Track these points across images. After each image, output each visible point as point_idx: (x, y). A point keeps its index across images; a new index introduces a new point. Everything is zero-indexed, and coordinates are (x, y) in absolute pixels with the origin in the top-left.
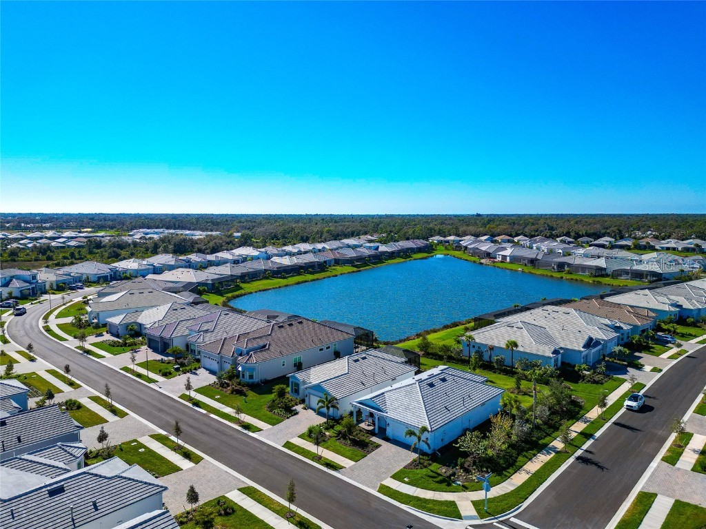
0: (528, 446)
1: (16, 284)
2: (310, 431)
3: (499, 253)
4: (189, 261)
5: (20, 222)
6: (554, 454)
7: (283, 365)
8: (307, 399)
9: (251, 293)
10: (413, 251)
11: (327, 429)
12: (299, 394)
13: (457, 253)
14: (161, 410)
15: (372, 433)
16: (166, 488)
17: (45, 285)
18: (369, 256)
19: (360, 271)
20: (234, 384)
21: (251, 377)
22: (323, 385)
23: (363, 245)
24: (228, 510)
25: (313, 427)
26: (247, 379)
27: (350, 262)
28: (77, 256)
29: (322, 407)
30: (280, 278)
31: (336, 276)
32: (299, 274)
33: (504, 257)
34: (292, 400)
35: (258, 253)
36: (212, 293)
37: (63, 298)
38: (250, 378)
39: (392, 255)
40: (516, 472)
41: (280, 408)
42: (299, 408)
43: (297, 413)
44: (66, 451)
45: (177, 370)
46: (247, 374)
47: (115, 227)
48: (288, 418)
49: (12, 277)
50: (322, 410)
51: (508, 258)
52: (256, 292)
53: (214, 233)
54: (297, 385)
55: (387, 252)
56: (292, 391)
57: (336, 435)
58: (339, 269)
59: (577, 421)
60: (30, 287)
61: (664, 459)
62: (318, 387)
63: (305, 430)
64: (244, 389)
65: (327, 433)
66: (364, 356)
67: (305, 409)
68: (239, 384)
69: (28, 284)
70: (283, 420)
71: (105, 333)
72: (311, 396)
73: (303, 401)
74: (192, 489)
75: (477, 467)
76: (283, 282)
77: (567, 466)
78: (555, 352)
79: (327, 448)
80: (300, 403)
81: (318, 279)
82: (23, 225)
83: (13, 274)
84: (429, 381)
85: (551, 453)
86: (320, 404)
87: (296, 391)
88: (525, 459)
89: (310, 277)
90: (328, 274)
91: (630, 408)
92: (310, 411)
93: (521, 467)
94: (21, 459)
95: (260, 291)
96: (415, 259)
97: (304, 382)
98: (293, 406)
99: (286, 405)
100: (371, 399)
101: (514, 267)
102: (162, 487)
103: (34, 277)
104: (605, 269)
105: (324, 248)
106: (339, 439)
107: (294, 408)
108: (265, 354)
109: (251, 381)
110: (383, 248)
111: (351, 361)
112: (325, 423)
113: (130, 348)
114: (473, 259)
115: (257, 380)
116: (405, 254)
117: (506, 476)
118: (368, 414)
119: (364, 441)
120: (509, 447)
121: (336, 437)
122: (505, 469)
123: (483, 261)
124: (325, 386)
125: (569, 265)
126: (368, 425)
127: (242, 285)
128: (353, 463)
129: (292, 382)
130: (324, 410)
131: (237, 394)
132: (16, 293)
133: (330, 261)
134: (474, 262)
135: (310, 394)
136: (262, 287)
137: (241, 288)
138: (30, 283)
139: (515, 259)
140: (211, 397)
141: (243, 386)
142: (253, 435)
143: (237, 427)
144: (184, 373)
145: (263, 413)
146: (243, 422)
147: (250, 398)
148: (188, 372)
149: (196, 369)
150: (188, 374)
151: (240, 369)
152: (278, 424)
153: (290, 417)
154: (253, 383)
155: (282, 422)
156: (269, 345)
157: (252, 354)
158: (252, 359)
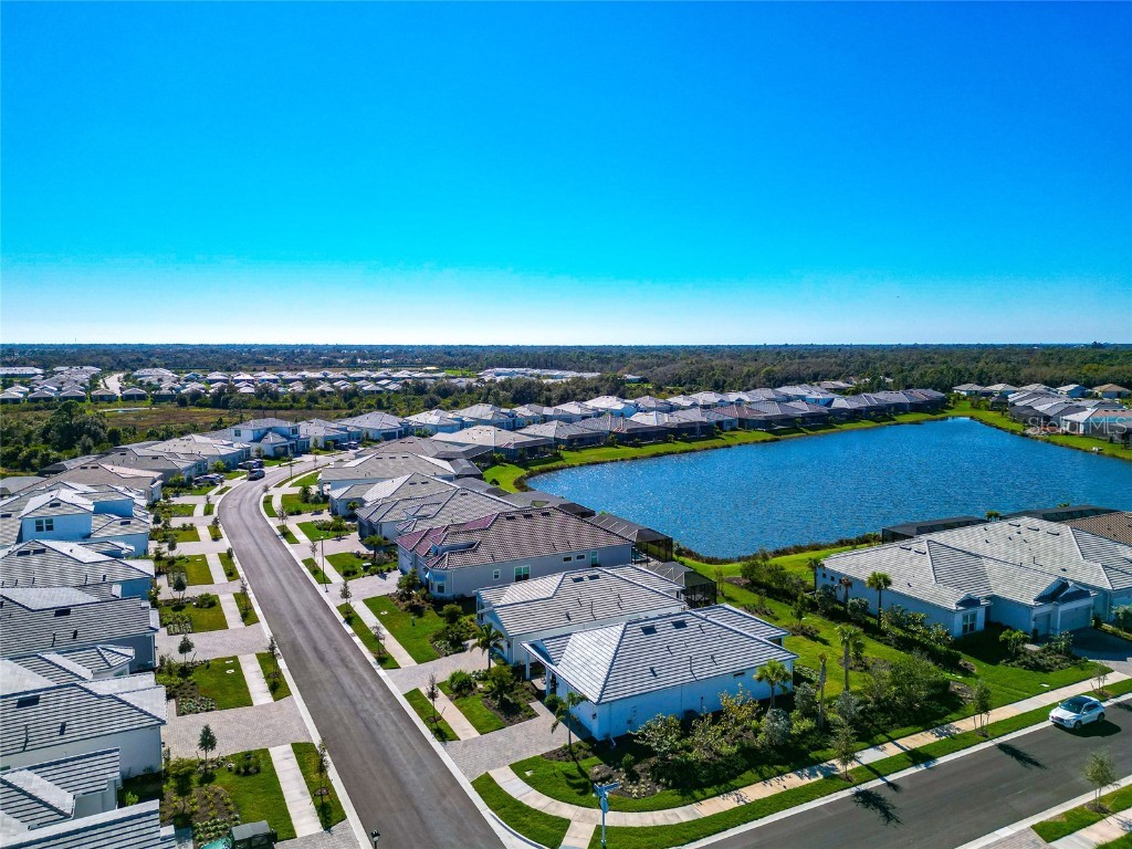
0: (778, 757)
1: (272, 438)
2: (453, 678)
3: (1068, 417)
4: (513, 416)
5: (355, 358)
6: (821, 777)
7: (496, 577)
9: (573, 466)
10: (900, 408)
11: (485, 679)
13: (990, 416)
14: (300, 622)
15: (540, 695)
16: (164, 723)
17: (308, 442)
18: (804, 417)
19: (778, 440)
20: (417, 597)
21: (441, 589)
22: (499, 611)
23: (806, 397)
24: (251, 769)
25: (460, 673)
26: (435, 592)
27: (767, 424)
28: (385, 404)
30: (632, 446)
31: (730, 446)
32: (666, 441)
33: (1074, 425)
34: (471, 631)
35: (623, 406)
36: (513, 463)
37: (316, 461)
38: (438, 591)
39: (854, 415)
40: (718, 795)
41: (448, 639)
42: (472, 643)
43: (463, 651)
44: (102, 656)
45: (366, 568)
46: (437, 585)
47: (467, 365)
48: (447, 655)
49: (269, 429)
51: (1082, 428)
52: (581, 465)
53: (587, 375)
55: (844, 410)
57: (489, 690)
58: (741, 435)
59: (926, 729)
60: (288, 444)
61: (1037, 828)
62: (493, 615)
64: (427, 605)
65: (481, 686)
66: (597, 573)
68: (424, 597)
69: (285, 440)
70: (437, 658)
71: (326, 511)
74: (207, 731)
75: (654, 774)
76: (633, 451)
77: (823, 803)
78: (969, 602)
79: (460, 708)
80: (479, 637)
81: (694, 451)
82: (359, 360)
83: (270, 426)
84: (679, 619)
85: (817, 775)
88: (757, 777)
89: (683, 446)
90: (716, 442)
91: (1059, 724)
93: (737, 788)
94: (40, 657)
95: (589, 464)
96: (898, 424)
99: (458, 636)
100: (542, 640)
101: (1084, 444)
102: (159, 719)
103: (295, 431)
105: (739, 400)
106: (487, 697)
108: (467, 557)
109: (440, 594)
110: (840, 403)
111: (568, 579)
112: (488, 670)
113: (336, 533)
114: (1015, 426)
116: (882, 414)
117: (694, 797)
119: (519, 705)
120: (739, 751)
121: (487, 693)
122: (700, 787)
123: (1029, 431)
124: (501, 614)
127: (564, 454)
128: (478, 734)
129: (479, 603)
131: (412, 611)
132: (268, 451)
133: (730, 422)
134: (1013, 432)
136: (594, 459)
137: (561, 459)
138: (289, 438)
139: (1093, 431)
140: (376, 612)
141: (428, 601)
142: (381, 672)
143: (371, 659)
144: (372, 575)
145: (421, 643)
146: (385, 652)
147: (424, 620)
148: (377, 573)
149: (389, 571)
150: (376, 576)
151: (427, 576)
152: (426, 662)
153: (451, 654)
154: (442, 599)
155: (435, 660)
156: (479, 544)
157: (445, 555)
158: (443, 563)
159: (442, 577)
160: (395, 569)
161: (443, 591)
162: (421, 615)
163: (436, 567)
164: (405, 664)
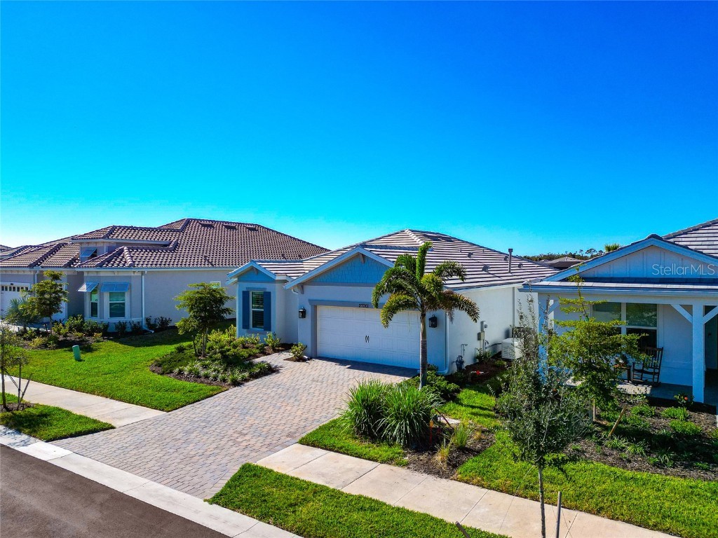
12: (268, 328)
20: (59, 332)
21: (117, 310)
26: (105, 316)
38: (112, 315)
42: (275, 359)
43: (272, 371)
46: (106, 302)
48: (236, 383)
54: (264, 298)
56: (245, 329)
63: (326, 416)
64: (90, 339)
65: (449, 421)
67: (300, 360)
70: (217, 391)
72: (321, 309)
73: (285, 347)
80: (276, 351)
87: (261, 320)
92: (319, 363)
98: (255, 356)
107: (258, 360)
108: (161, 256)
109: (118, 319)
115: (135, 320)
129: (246, 294)
135: (315, 304)
141: (91, 334)
142: (44, 450)
146: (26, 405)
151: (83, 289)
152: (190, 404)
153: (246, 380)
154: (122, 327)
155: (212, 396)
156: (177, 245)
157: (122, 250)
158: (121, 260)
161: (123, 315)
162: (88, 349)
163: (107, 265)
164: (120, 419)
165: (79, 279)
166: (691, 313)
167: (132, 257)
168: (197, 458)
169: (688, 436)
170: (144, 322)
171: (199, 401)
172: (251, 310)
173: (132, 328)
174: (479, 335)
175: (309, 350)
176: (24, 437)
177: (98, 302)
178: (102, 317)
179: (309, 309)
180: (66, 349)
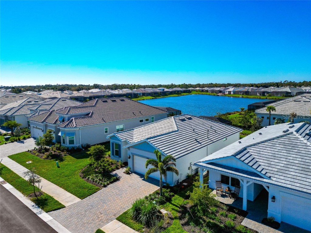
2: (137, 210)
3: (227, 91)
7: (106, 132)
8: (130, 161)
11: (162, 203)
12: (120, 157)
19: (156, 98)
20: (53, 149)
21: (72, 142)
22: (151, 141)
25: (142, 203)
26: (67, 144)
29: (154, 171)
31: (144, 100)
34: (112, 164)
38: (70, 144)
39: (171, 93)
41: (96, 173)
42: (120, 172)
43: (117, 179)
45: (7, 139)
46: (68, 139)
48: (105, 186)
50: (153, 175)
51: (232, 92)
54: (119, 146)
55: (169, 91)
56: (113, 154)
57: (178, 215)
58: (145, 97)
62: (144, 145)
63: (128, 206)
64: (63, 154)
65: (164, 211)
66: (189, 116)
67: (128, 173)
68: (59, 149)
70: (98, 189)
72: (135, 157)
73: (125, 164)
80: (122, 167)
86: (151, 167)
87: (118, 153)
90: (139, 99)
92: (134, 176)
97: (126, 142)
98: (114, 170)
99: (104, 169)
100: (235, 155)
104: (290, 93)
106: (187, 224)
107: (114, 173)
108: (86, 120)
109: (72, 145)
110: (166, 90)
111: (178, 120)
112: (157, 193)
114: (213, 94)
115: (77, 145)
116: (178, 93)
118: (219, 179)
119: (233, 228)
121: (180, 218)
123: (218, 94)
124: (154, 143)
125: (268, 93)
126: (223, 196)
129: (113, 144)
130: (157, 175)
131: (53, 158)
135: (133, 155)
140: (22, 163)
141: (63, 151)
142: (45, 217)
143: (28, 203)
144: (12, 142)
145: (73, 180)
146: (41, 193)
147: (65, 162)
148: (16, 141)
149: (25, 139)
150: (15, 143)
151: (60, 134)
152: (89, 196)
153: (108, 184)
154: (73, 148)
155: (96, 192)
156: (92, 113)
157: (72, 120)
158: (72, 124)
159: (73, 134)
160: (29, 138)
161: (73, 143)
162: (62, 160)
163: (67, 127)
164: (67, 202)
165: (58, 131)
166: (243, 182)
167: (76, 122)
168: (86, 224)
169: (229, 228)
170: (81, 146)
171: (92, 194)
172: (115, 149)
173: (76, 149)
174: (189, 168)
175: (131, 169)
176: (40, 210)
177: (65, 139)
178: (66, 144)
179: (131, 156)
180: (54, 159)
